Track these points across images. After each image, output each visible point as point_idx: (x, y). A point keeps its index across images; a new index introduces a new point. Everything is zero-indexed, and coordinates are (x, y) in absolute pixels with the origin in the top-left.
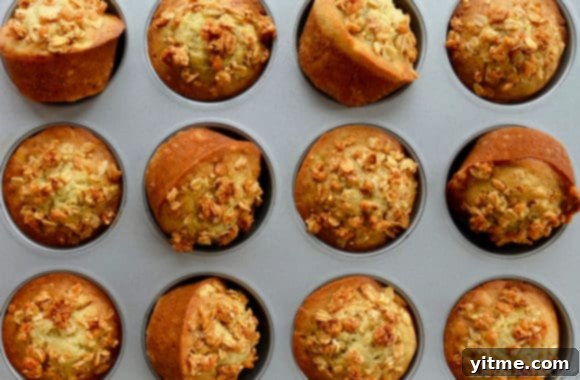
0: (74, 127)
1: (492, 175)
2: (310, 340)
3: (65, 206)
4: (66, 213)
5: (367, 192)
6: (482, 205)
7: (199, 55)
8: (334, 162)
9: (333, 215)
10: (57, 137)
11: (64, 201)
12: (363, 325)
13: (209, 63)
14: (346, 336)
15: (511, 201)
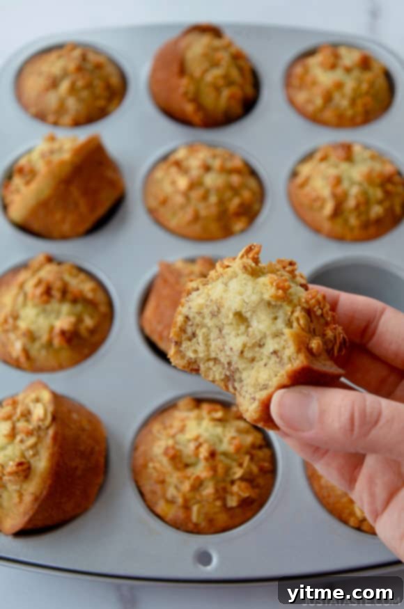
0: (135, 448)
1: (192, 77)
2: (353, 221)
3: (226, 440)
4: (233, 438)
5: (207, 168)
6: (218, 89)
7: (66, 308)
8: (179, 199)
9: (230, 200)
10: (145, 466)
11: (221, 441)
12: (332, 172)
13: (75, 301)
14: (345, 184)
15: (215, 64)
